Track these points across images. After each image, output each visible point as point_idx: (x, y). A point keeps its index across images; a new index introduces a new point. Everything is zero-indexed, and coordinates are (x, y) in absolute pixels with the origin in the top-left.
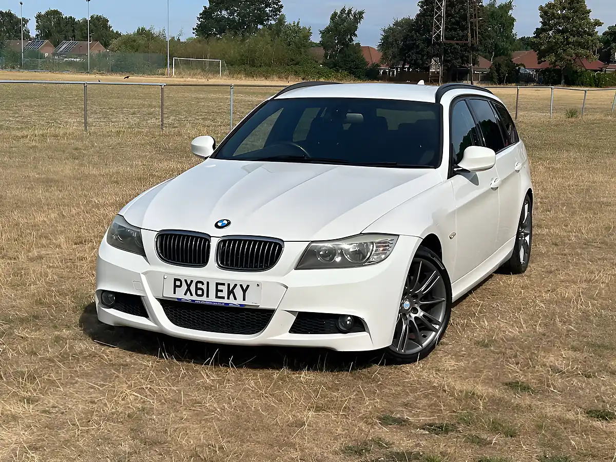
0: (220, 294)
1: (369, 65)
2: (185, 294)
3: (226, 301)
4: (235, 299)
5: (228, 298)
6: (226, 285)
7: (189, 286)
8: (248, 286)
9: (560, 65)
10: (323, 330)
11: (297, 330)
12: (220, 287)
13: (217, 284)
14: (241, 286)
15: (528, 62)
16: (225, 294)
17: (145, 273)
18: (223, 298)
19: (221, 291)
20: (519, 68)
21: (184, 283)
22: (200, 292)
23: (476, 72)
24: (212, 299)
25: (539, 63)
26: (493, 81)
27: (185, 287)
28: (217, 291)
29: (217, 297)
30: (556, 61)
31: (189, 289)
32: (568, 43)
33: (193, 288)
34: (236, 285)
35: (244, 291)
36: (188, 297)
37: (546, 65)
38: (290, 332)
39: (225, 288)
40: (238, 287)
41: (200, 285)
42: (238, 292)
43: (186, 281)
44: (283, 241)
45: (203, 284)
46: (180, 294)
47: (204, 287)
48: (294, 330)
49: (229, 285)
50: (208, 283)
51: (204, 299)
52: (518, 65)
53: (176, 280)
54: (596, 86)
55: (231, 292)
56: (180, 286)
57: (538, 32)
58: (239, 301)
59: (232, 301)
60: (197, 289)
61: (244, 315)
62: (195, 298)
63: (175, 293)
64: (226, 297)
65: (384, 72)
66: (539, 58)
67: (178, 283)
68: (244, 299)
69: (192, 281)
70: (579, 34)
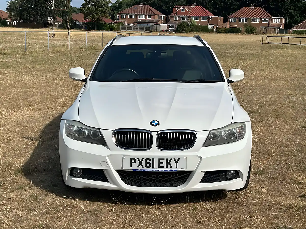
0: (161, 165)
1: (2, 19)
2: (138, 167)
3: (165, 169)
4: (171, 167)
5: (167, 167)
6: (165, 160)
7: (140, 162)
8: (179, 159)
9: (95, 20)
10: (219, 180)
11: (204, 181)
12: (161, 161)
13: (160, 159)
14: (175, 159)
15: (80, 19)
16: (164, 165)
17: (108, 156)
18: (164, 167)
19: (162, 163)
20: (76, 22)
21: (137, 160)
22: (148, 165)
23: (55, 23)
24: (156, 168)
25: (85, 20)
26: (64, 27)
27: (138, 162)
28: (160, 163)
29: (159, 167)
30: (93, 19)
31: (140, 164)
32: (98, 11)
33: (143, 163)
34: (171, 159)
35: (177, 162)
36: (140, 168)
37: (88, 20)
38: (200, 183)
39: (164, 162)
40: (173, 160)
41: (148, 161)
42: (173, 163)
43: (138, 159)
44: (195, 131)
45: (150, 160)
46: (135, 167)
47: (151, 162)
48: (203, 181)
49: (167, 159)
50: (153, 159)
51: (151, 169)
52: (75, 21)
53: (131, 159)
54: (111, 30)
55: (168, 163)
56: (135, 162)
57: (83, 5)
58: (174, 168)
59: (169, 169)
60: (146, 163)
61: (174, 176)
62: (145, 168)
63: (131, 166)
64: (165, 167)
65: (10, 23)
66: (85, 17)
67: (133, 161)
68: (177, 167)
69: (143, 159)
70: (101, 6)
